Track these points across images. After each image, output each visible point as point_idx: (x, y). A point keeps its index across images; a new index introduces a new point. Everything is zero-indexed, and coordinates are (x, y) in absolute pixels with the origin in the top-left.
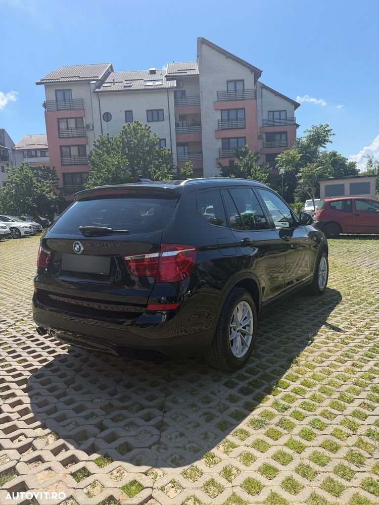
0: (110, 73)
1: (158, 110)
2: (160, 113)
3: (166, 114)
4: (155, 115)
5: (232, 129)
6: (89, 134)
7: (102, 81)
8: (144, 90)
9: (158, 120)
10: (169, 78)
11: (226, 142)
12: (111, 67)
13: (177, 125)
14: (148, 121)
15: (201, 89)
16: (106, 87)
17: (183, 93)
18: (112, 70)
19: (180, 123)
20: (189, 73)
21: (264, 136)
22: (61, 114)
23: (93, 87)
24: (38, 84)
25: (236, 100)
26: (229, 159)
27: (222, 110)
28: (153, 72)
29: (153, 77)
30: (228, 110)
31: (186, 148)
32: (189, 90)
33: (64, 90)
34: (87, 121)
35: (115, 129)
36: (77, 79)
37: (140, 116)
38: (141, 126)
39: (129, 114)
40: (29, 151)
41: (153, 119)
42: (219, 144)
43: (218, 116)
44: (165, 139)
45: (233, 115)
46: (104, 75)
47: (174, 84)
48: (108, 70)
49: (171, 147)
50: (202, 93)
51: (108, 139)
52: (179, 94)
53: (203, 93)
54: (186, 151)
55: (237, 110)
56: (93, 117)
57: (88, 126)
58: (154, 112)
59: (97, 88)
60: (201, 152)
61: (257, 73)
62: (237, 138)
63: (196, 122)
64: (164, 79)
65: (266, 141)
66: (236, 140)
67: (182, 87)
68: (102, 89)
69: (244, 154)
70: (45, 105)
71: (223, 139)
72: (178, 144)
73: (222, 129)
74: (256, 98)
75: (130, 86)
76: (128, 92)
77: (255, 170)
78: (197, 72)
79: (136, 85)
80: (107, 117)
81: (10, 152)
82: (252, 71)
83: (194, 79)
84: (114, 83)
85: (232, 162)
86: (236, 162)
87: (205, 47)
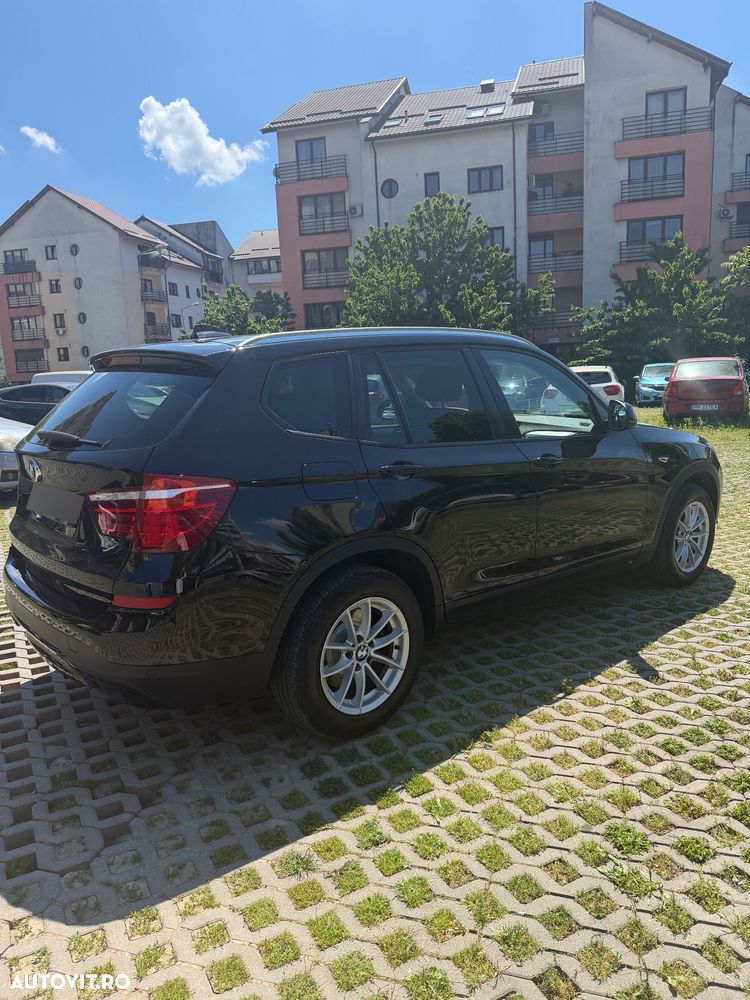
0: (402, 97)
1: (491, 169)
2: (496, 173)
3: (508, 174)
4: (484, 179)
5: (652, 199)
6: (355, 224)
7: (385, 116)
8: (465, 127)
9: (491, 189)
10: (519, 99)
11: (637, 229)
12: (406, 85)
13: (532, 196)
14: (469, 192)
15: (586, 116)
16: (392, 127)
17: (549, 127)
18: (408, 92)
19: (539, 191)
20: (564, 82)
21: (733, 211)
22: (309, 188)
23: (364, 129)
24: (265, 131)
25: (665, 135)
26: (637, 265)
27: (630, 159)
28: (488, 89)
29: (489, 98)
30: (646, 158)
31: (549, 243)
32: (562, 121)
33: (311, 141)
34: (351, 200)
35: (398, 215)
36: (338, 116)
37: (454, 185)
38: (451, 202)
39: (432, 180)
40: (258, 261)
41: (480, 187)
42: (621, 233)
43: (622, 171)
44: (502, 228)
45: (655, 168)
46: (389, 102)
47: (528, 109)
48: (398, 92)
49: (517, 243)
50: (588, 124)
51: (387, 234)
52: (538, 131)
53: (591, 127)
54: (549, 249)
55: (665, 156)
56: (362, 192)
57: (353, 209)
58: (483, 172)
59: (372, 131)
60: (580, 252)
61: (718, 69)
62: (663, 219)
63: (573, 188)
64: (510, 100)
65: (739, 222)
66: (660, 222)
67: (546, 116)
68: (382, 132)
69: (672, 254)
70: (277, 173)
71: (629, 222)
72: (532, 237)
73: (630, 201)
74: (712, 127)
75: (438, 122)
76: (434, 134)
77: (694, 291)
78: (580, 80)
79: (451, 119)
80: (390, 188)
81: (225, 264)
82: (705, 67)
83: (575, 95)
84: (406, 117)
85: (642, 272)
86: (654, 270)
87: (600, 23)
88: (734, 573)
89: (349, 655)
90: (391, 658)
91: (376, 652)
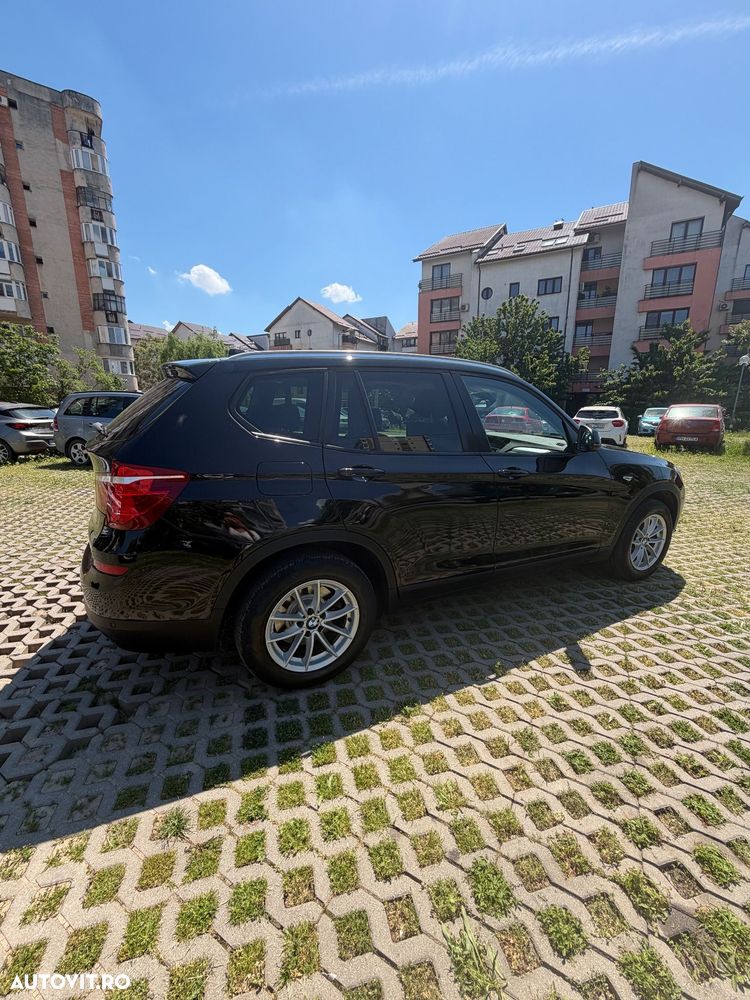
0: (502, 236)
1: (554, 279)
2: (557, 282)
3: (565, 283)
4: (549, 286)
5: (668, 296)
6: (463, 316)
7: (489, 248)
8: (540, 252)
9: (553, 293)
10: (578, 232)
11: (653, 318)
12: (505, 228)
13: (581, 297)
14: (538, 295)
15: (625, 241)
16: (494, 254)
17: (598, 251)
18: (506, 233)
19: (587, 293)
20: (611, 220)
21: (730, 306)
22: (435, 295)
23: (474, 256)
24: (415, 261)
25: (683, 252)
26: (650, 342)
27: (654, 270)
28: (558, 227)
29: (559, 233)
30: (666, 269)
31: (590, 328)
32: (607, 245)
33: (442, 265)
34: (462, 301)
35: (490, 310)
36: (460, 249)
37: (529, 290)
38: (527, 301)
39: (514, 287)
40: (408, 339)
41: (545, 291)
42: (642, 320)
43: (647, 278)
44: (558, 318)
45: (673, 276)
46: (493, 240)
47: (585, 238)
48: (499, 233)
49: (567, 328)
50: (626, 247)
51: (482, 322)
52: (589, 253)
53: (628, 248)
54: (589, 331)
55: (681, 267)
56: (470, 296)
57: (463, 307)
58: (549, 282)
59: (479, 257)
60: (611, 334)
61: (730, 202)
62: (674, 310)
63: (610, 290)
64: (572, 233)
65: (733, 313)
66: (672, 313)
67: (597, 243)
68: (486, 258)
69: (678, 334)
70: (420, 286)
71: (649, 312)
72: (578, 324)
73: (651, 298)
74: (721, 245)
75: (522, 250)
76: (519, 257)
77: (692, 359)
78: (624, 217)
79: (530, 248)
80: (487, 293)
81: (390, 341)
82: (721, 202)
83: (620, 227)
84: (502, 248)
85: (653, 347)
86: (663, 344)
87: (643, 177)
88: (685, 573)
89: (300, 624)
90: (343, 627)
91: (327, 623)
